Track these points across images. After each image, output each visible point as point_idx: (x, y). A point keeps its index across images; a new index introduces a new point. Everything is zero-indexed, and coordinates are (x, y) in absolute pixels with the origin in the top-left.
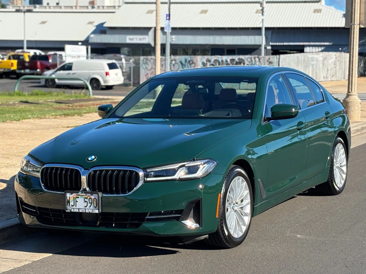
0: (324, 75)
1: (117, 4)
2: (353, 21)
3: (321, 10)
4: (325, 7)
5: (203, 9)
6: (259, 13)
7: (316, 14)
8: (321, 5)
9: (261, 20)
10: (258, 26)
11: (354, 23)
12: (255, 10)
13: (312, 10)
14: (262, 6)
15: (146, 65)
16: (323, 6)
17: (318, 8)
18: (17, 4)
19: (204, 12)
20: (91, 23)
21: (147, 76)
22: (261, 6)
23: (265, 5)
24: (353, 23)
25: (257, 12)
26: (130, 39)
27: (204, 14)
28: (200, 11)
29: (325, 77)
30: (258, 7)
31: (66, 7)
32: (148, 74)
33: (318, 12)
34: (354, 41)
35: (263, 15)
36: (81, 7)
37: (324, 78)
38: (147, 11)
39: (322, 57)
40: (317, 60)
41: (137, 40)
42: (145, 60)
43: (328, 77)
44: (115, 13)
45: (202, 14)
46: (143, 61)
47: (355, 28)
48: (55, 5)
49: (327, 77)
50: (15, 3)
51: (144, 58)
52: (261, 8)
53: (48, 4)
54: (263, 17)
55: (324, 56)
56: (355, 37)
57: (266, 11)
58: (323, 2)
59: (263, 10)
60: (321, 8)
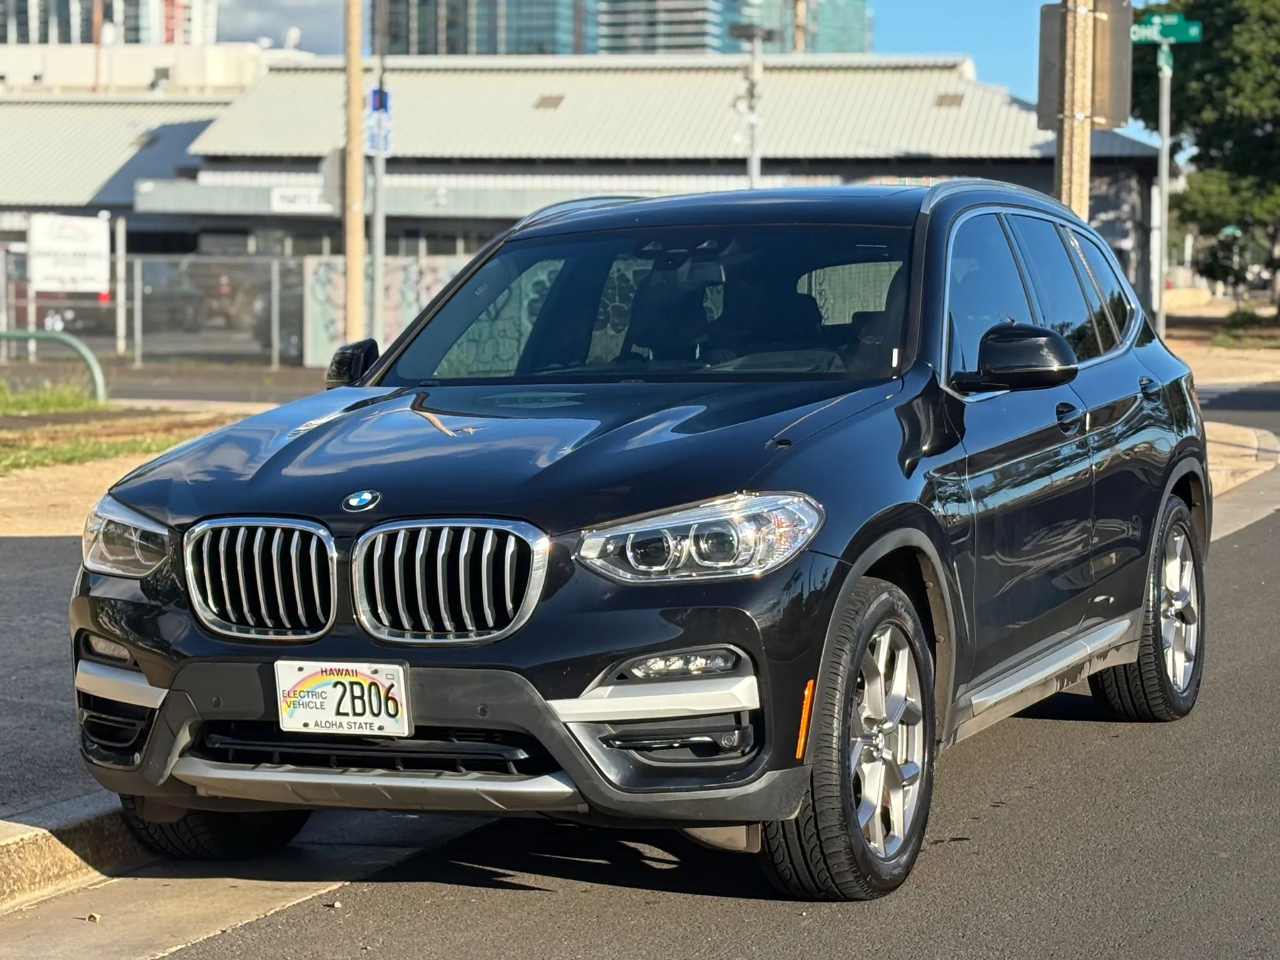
2: (1067, 105)
3: (963, 94)
4: (976, 84)
5: (546, 92)
7: (944, 111)
9: (745, 129)
10: (740, 154)
11: (1072, 111)
12: (729, 98)
13: (930, 99)
14: (751, 78)
15: (329, 288)
16: (968, 82)
17: (951, 91)
19: (550, 102)
21: (332, 329)
22: (746, 78)
23: (759, 76)
24: (1067, 113)
25: (735, 101)
26: (284, 198)
27: (548, 111)
28: (534, 98)
30: (738, 84)
32: (333, 322)
33: (951, 105)
34: (1071, 182)
35: (752, 108)
41: (309, 202)
42: (322, 271)
45: (540, 111)
46: (316, 273)
47: (1076, 131)
48: (28, 80)
51: (320, 265)
52: (746, 86)
54: (753, 118)
56: (1075, 167)
57: (763, 95)
58: (969, 69)
59: (751, 93)
60: (960, 89)
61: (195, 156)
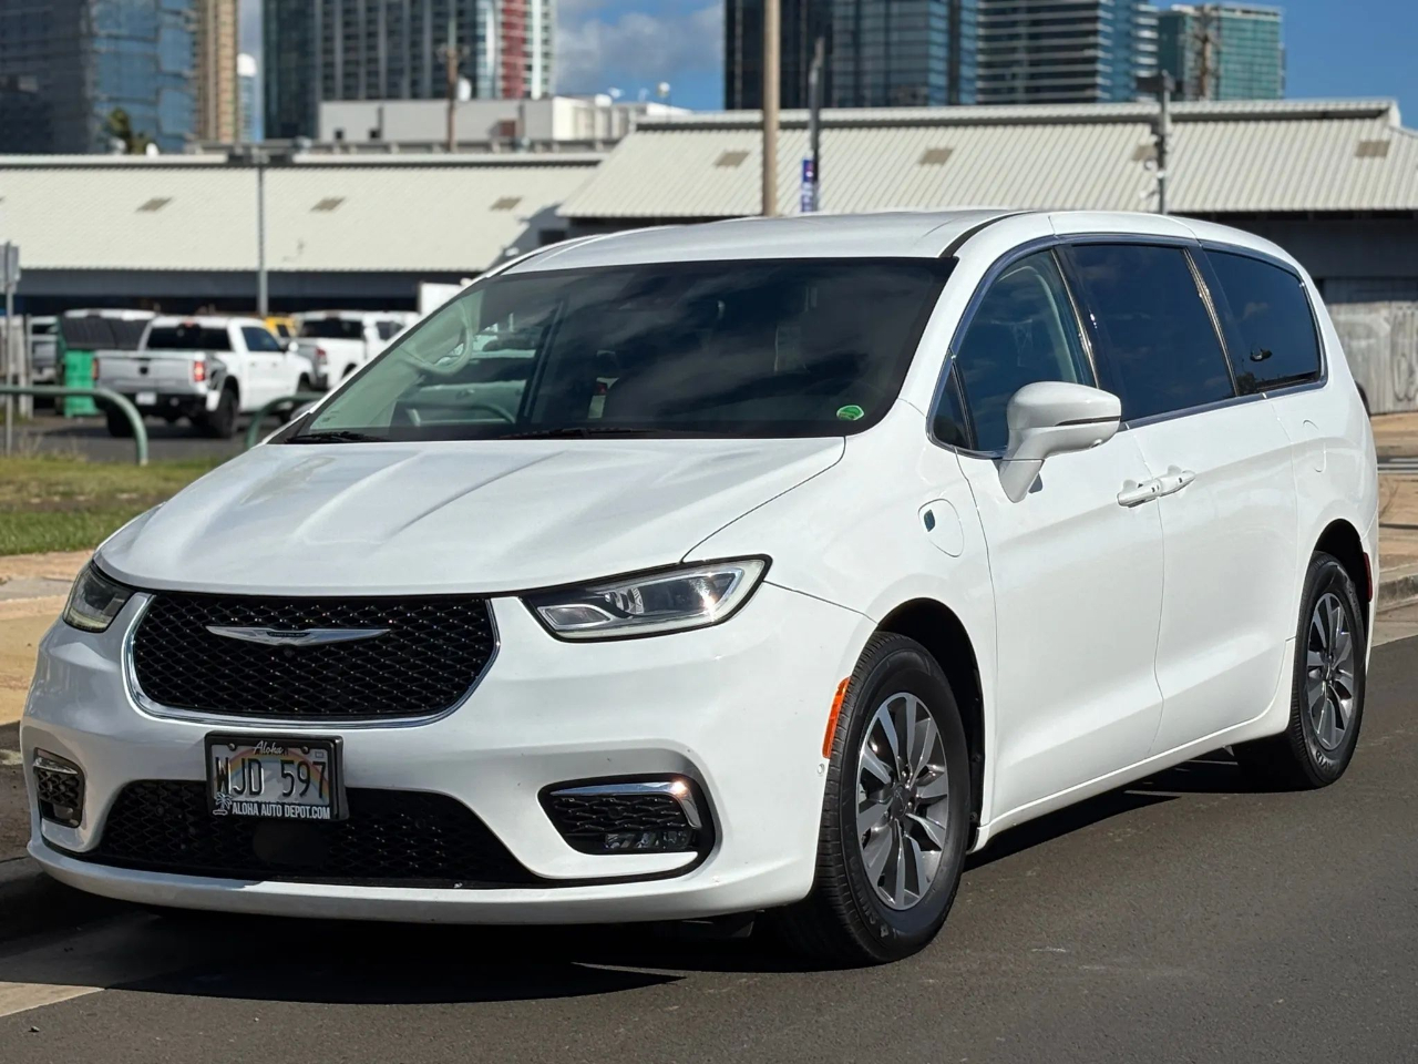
0: (1397, 388)
1: (600, 133)
3: (1387, 144)
4: (1402, 133)
5: (933, 145)
6: (1149, 159)
7: (1367, 161)
8: (1384, 126)
9: (1154, 185)
12: (1130, 149)
13: (1351, 148)
14: (1160, 129)
16: (1392, 129)
17: (1375, 138)
18: (217, 138)
19: (936, 157)
20: (506, 204)
22: (1154, 132)
23: (1169, 127)
25: (1140, 154)
27: (937, 167)
28: (920, 152)
29: (1401, 396)
30: (1143, 134)
31: (406, 146)
33: (1374, 155)
35: (1161, 164)
36: (466, 146)
37: (1399, 400)
38: (717, 155)
39: (1387, 320)
40: (1370, 333)
43: (1411, 394)
44: (601, 167)
45: (927, 168)
48: (364, 137)
49: (1406, 396)
50: (212, 133)
52: (1154, 139)
53: (339, 135)
54: (1160, 174)
55: (1396, 317)
57: (1174, 150)
58: (1395, 116)
59: (1160, 147)
60: (1385, 136)
61: (562, 218)
